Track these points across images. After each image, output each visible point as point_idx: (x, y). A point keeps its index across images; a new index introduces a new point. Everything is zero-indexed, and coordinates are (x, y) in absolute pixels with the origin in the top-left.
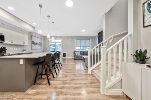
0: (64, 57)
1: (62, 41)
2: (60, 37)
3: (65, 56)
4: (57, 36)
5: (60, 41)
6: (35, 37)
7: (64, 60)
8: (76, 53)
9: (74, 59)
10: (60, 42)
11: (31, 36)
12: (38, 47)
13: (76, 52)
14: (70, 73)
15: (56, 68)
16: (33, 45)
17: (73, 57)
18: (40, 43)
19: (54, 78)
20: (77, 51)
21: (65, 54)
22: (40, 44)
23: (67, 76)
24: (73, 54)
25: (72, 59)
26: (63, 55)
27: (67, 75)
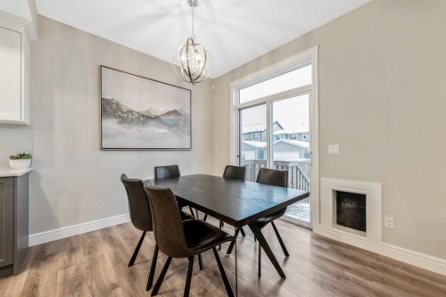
0: (348, 236)
1: (319, 76)
2: (305, 41)
16: (111, 124)
18: (175, 114)
21: (360, 199)
22: (178, 122)
26: (339, 211)
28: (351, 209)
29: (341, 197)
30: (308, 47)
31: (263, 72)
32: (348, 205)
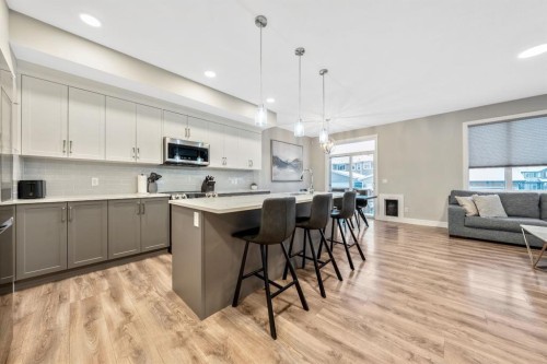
0: (391, 219)
1: (379, 146)
2: (371, 130)
3: (395, 214)
4: (355, 127)
5: (370, 144)
6: (281, 145)
7: (390, 232)
8: (463, 200)
9: (451, 236)
10: (368, 153)
11: (271, 141)
12: (290, 173)
13: (470, 194)
14: (398, 313)
15: (323, 264)
16: (275, 168)
17: (445, 225)
18: (296, 160)
19: (306, 307)
20: (471, 189)
21: (395, 202)
22: (297, 165)
23: (374, 327)
24: (442, 205)
25: (439, 230)
26: (387, 209)
27: (374, 318)
28: (392, 207)
29: (388, 202)
30: (374, 133)
31: (348, 140)
32: (391, 206)
